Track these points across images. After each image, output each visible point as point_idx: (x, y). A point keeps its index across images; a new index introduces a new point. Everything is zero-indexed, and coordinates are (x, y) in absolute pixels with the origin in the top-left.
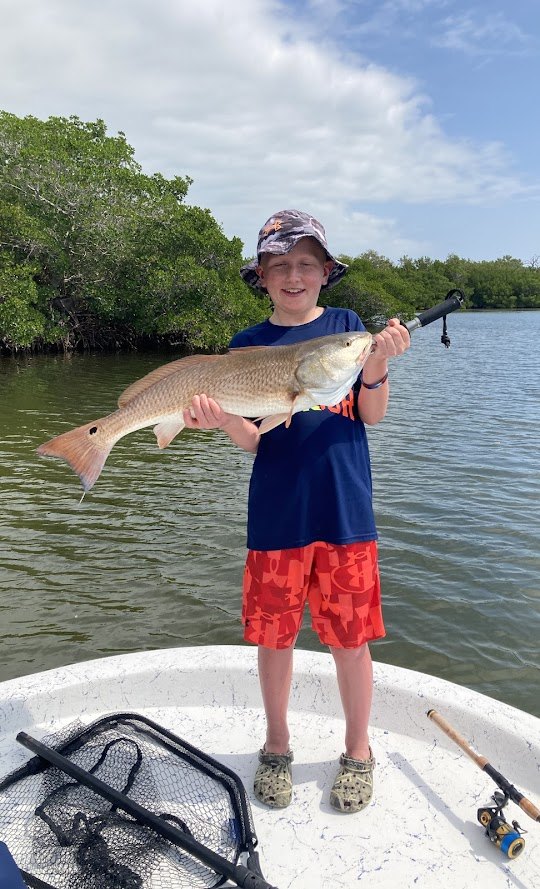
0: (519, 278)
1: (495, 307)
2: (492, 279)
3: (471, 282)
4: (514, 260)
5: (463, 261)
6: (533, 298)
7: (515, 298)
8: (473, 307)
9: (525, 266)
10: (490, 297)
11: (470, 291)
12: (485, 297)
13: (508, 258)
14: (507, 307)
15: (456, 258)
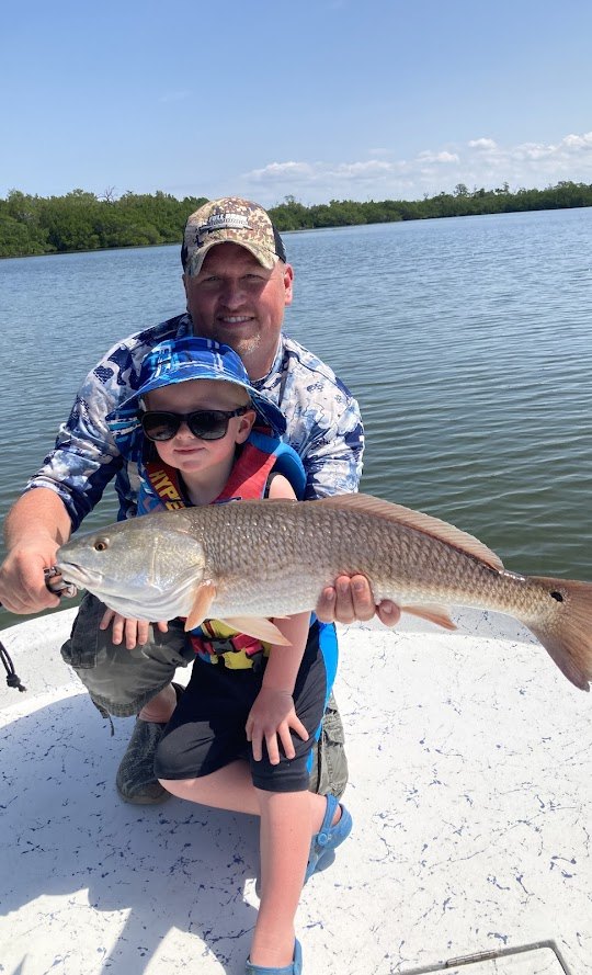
0: (96, 214)
1: (77, 248)
2: (67, 218)
3: (43, 223)
4: (87, 194)
5: (29, 197)
6: (116, 236)
7: (96, 237)
8: (52, 251)
9: (100, 200)
10: (69, 236)
11: (45, 233)
12: (63, 238)
13: (79, 191)
14: (91, 248)
15: (19, 194)
